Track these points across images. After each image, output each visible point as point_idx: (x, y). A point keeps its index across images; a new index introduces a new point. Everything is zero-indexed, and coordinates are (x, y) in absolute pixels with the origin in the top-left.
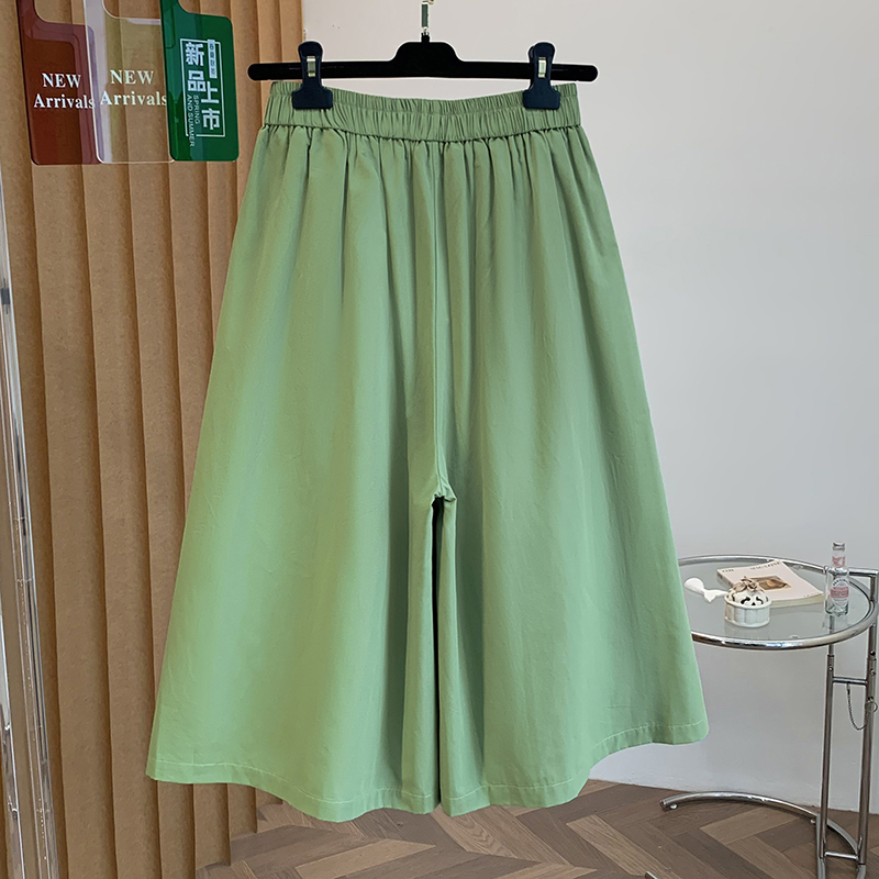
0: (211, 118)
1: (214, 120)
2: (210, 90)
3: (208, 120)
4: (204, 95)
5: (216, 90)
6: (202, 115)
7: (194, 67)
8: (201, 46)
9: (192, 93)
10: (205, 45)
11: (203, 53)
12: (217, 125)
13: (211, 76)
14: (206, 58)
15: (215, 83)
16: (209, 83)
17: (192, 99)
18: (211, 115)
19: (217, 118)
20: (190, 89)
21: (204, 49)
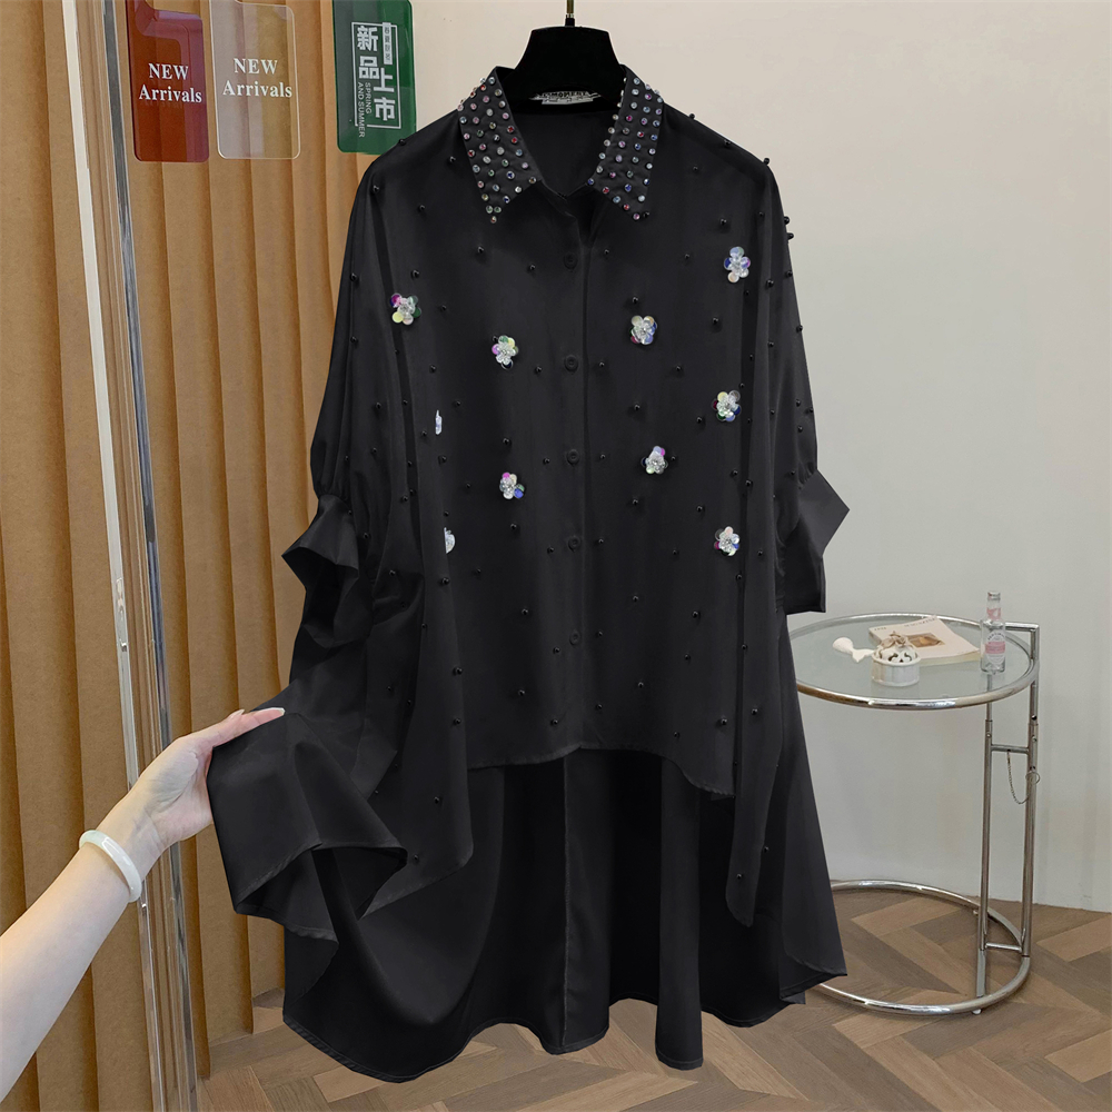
0: (385, 108)
1: (389, 111)
2: (384, 77)
3: (381, 110)
4: (378, 82)
5: (391, 77)
6: (373, 105)
7: (367, 52)
8: (375, 29)
9: (364, 81)
10: (380, 29)
11: (376, 38)
12: (392, 116)
13: (385, 63)
14: (380, 42)
15: (389, 70)
16: (383, 69)
17: (364, 87)
18: (385, 106)
19: (392, 108)
20: (361, 76)
21: (379, 33)
